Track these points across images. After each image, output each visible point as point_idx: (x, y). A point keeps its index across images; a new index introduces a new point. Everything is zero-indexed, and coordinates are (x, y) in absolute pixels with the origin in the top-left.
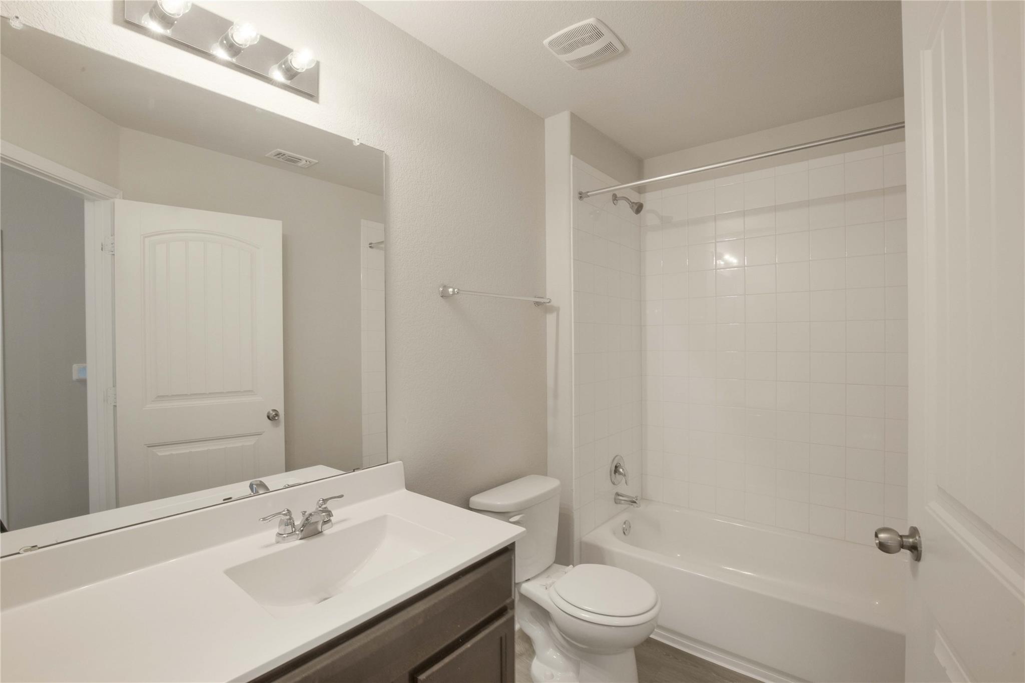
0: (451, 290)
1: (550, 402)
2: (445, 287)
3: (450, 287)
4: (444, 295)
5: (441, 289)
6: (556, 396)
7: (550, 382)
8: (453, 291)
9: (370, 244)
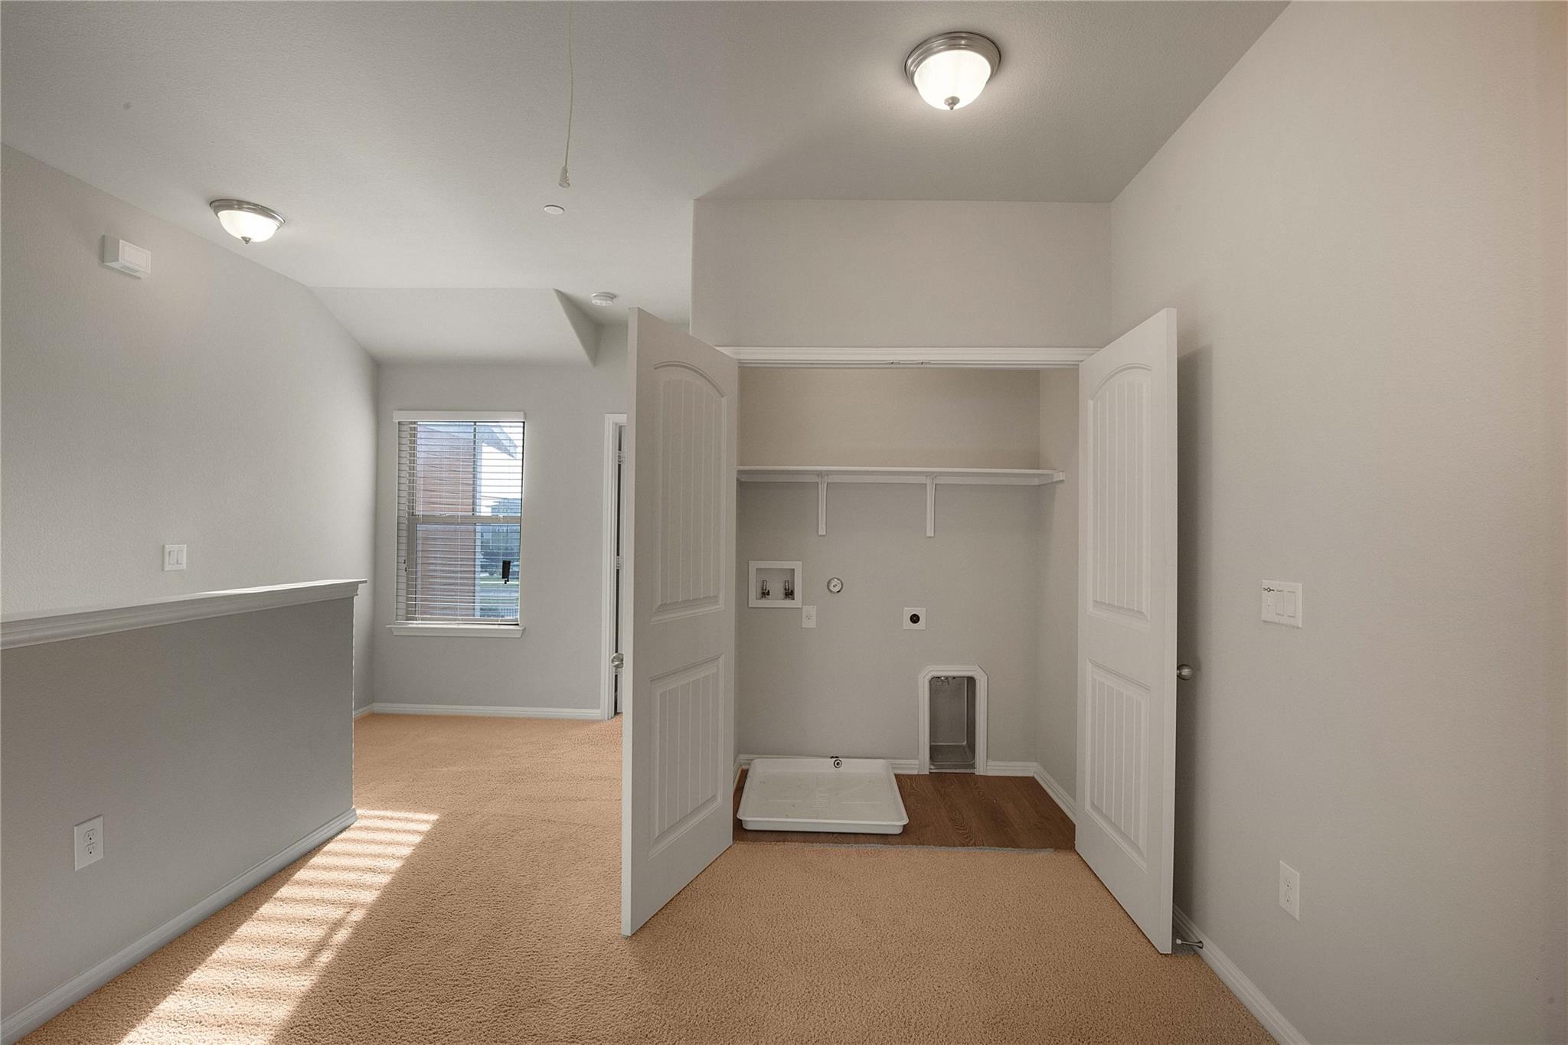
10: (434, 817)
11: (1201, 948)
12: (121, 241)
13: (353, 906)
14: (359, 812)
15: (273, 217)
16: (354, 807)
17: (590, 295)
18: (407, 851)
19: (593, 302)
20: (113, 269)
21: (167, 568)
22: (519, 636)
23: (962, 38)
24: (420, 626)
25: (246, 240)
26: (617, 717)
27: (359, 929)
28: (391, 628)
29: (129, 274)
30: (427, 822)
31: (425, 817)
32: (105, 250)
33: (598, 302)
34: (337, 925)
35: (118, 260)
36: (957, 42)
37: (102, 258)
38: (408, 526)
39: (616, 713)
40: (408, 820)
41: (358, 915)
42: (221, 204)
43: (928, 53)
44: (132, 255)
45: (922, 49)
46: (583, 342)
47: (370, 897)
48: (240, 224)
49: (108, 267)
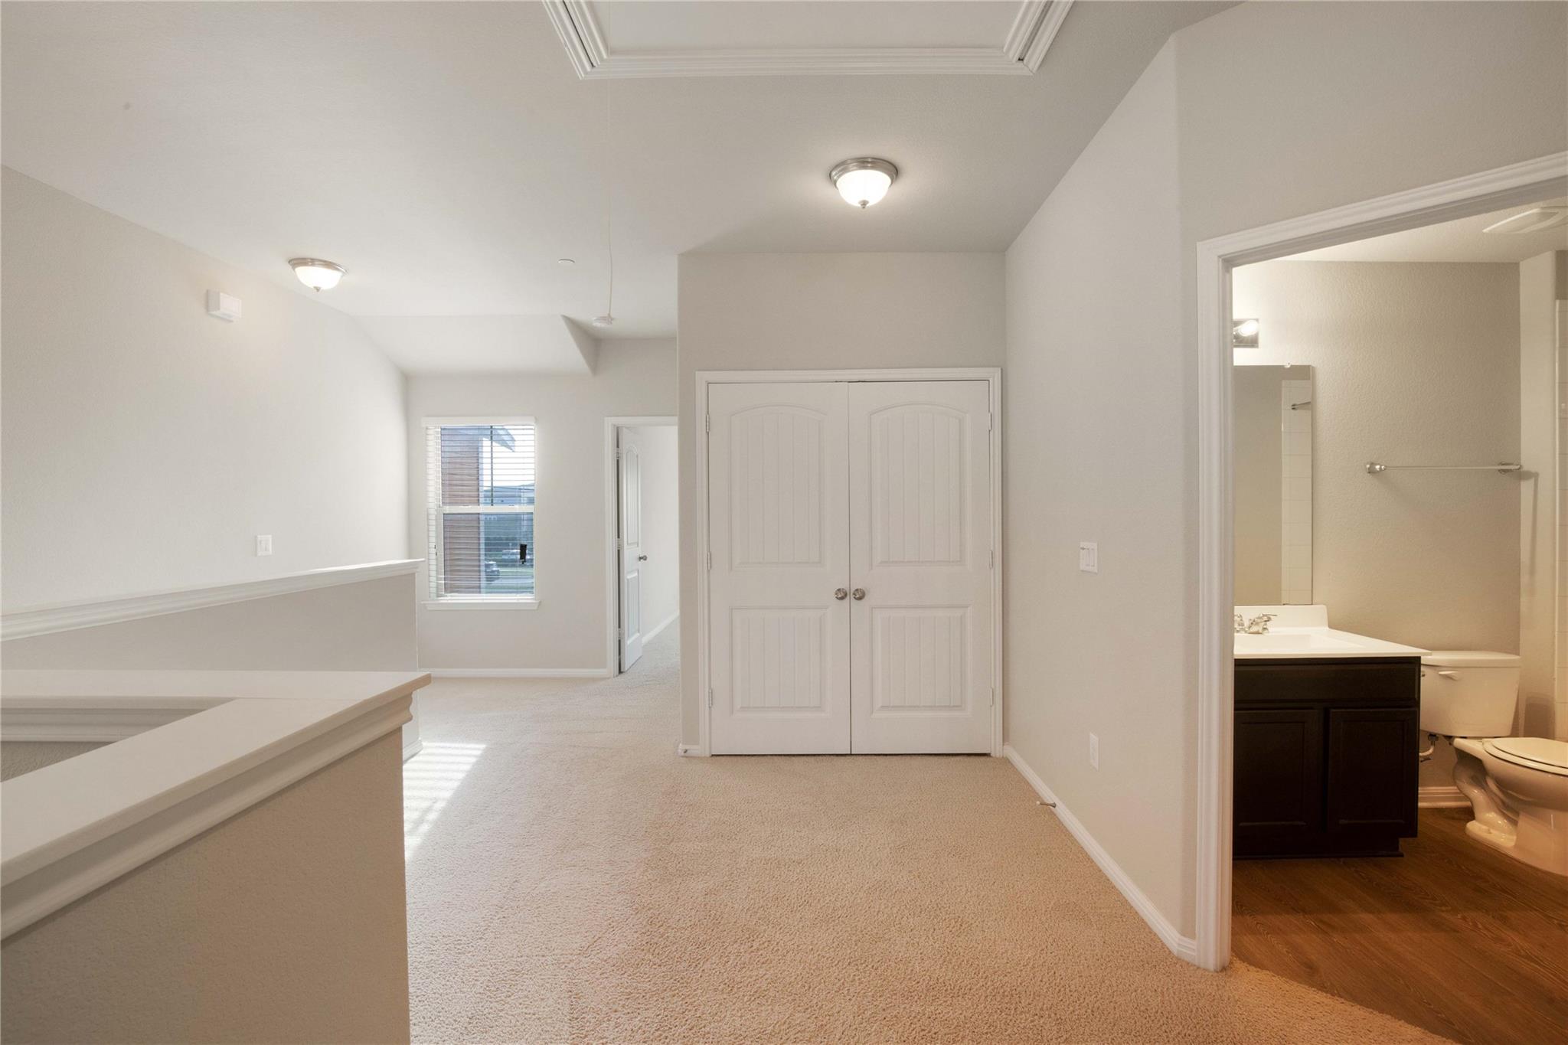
0: (1378, 467)
1: (1525, 579)
2: (1373, 464)
3: (1378, 464)
4: (1371, 471)
5: (1368, 466)
6: (1532, 572)
7: (1525, 557)
8: (1380, 468)
9: (1293, 405)
10: (483, 746)
11: (1054, 807)
12: (221, 294)
13: (435, 800)
14: (424, 744)
15: (338, 270)
16: (420, 739)
17: (591, 316)
18: (468, 767)
19: (595, 324)
20: (218, 317)
21: (259, 554)
22: (536, 608)
23: (868, 162)
24: (450, 601)
25: (318, 289)
26: (622, 675)
27: (444, 812)
28: (425, 604)
29: (226, 320)
30: (479, 749)
31: (477, 746)
32: (209, 302)
33: (598, 324)
34: (428, 810)
35: (219, 309)
36: (866, 164)
37: (207, 308)
38: (436, 516)
39: (620, 672)
40: (463, 749)
41: (440, 805)
42: (298, 262)
43: (845, 170)
44: (230, 305)
45: (842, 166)
46: (585, 356)
47: (448, 794)
48: (311, 277)
49: (212, 316)
